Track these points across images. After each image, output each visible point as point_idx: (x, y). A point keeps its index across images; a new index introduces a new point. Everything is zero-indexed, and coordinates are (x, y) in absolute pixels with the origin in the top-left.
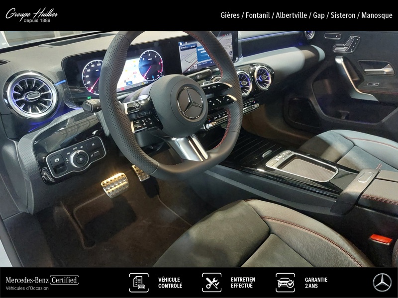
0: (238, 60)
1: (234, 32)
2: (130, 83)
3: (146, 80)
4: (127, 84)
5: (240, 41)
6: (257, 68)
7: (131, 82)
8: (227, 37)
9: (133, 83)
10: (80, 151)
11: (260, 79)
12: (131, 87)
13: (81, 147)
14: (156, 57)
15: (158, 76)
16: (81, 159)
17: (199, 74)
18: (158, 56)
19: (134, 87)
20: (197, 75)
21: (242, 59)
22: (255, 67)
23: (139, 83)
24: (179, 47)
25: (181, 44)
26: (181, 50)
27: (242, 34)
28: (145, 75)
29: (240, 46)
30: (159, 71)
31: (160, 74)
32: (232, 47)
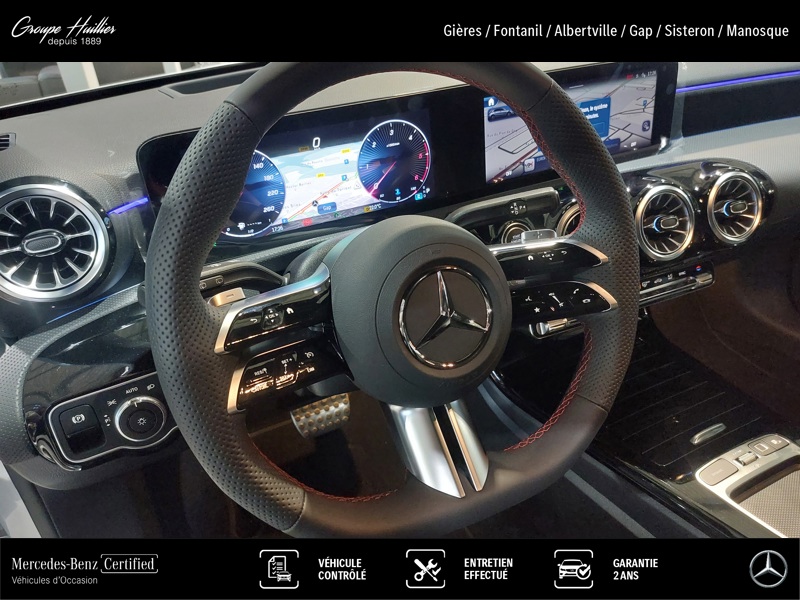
0: (668, 145)
1: (665, 66)
2: (329, 208)
3: (376, 200)
4: (320, 209)
5: (680, 92)
6: (723, 177)
7: (334, 205)
8: (640, 81)
9: (339, 209)
10: (141, 399)
11: (724, 210)
12: (331, 219)
13: (149, 388)
14: (411, 138)
15: (414, 188)
16: (142, 421)
17: (520, 202)
18: (417, 136)
19: (340, 217)
20: (511, 202)
21: (679, 142)
22: (718, 173)
23: (354, 209)
24: (486, 110)
25: (491, 101)
26: (491, 119)
27: (690, 73)
28: (376, 186)
29: (679, 108)
30: (416, 178)
31: (418, 184)
32: (652, 110)
